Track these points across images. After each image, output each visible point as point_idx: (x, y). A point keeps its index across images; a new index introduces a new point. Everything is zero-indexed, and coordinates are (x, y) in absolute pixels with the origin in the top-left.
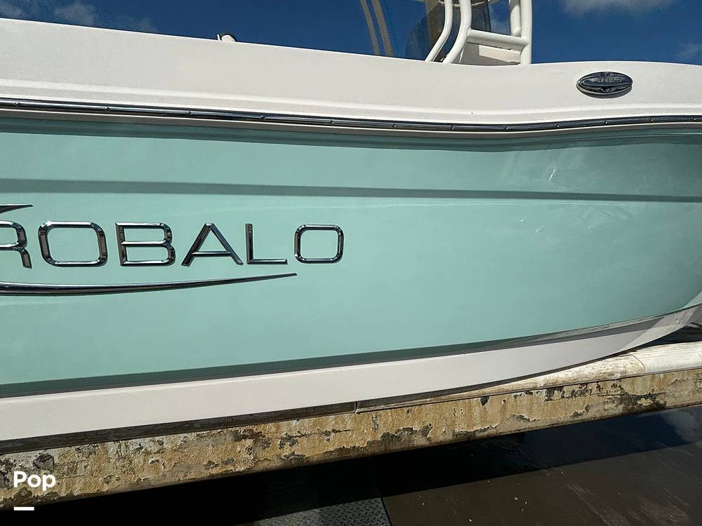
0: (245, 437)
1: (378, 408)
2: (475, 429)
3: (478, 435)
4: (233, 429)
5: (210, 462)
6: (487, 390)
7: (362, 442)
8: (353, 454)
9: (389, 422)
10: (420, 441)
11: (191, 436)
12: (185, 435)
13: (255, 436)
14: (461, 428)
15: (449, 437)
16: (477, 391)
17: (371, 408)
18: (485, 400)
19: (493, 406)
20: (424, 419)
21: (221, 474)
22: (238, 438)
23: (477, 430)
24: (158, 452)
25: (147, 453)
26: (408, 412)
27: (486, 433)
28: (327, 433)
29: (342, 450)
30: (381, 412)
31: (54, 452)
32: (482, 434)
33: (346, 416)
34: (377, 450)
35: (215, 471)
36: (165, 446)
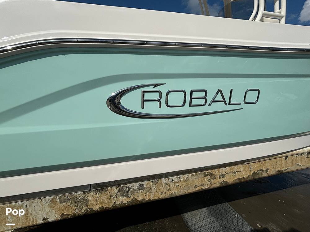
0: (208, 175)
1: (252, 162)
2: (283, 169)
3: (284, 172)
4: (204, 172)
5: (196, 185)
6: (288, 154)
7: (246, 176)
8: (243, 181)
9: (255, 167)
10: (265, 175)
11: (190, 175)
12: (188, 175)
13: (211, 174)
14: (278, 169)
15: (274, 173)
16: (284, 154)
17: (250, 162)
18: (286, 158)
19: (289, 160)
20: (266, 166)
21: (200, 190)
22: (205, 175)
23: (284, 170)
24: (179, 182)
25: (175, 182)
26: (261, 163)
27: (287, 171)
28: (235, 173)
29: (239, 179)
30: (253, 163)
31: (144, 183)
32: (285, 171)
33: (241, 165)
34: (251, 178)
35: (197, 189)
36: (181, 179)
